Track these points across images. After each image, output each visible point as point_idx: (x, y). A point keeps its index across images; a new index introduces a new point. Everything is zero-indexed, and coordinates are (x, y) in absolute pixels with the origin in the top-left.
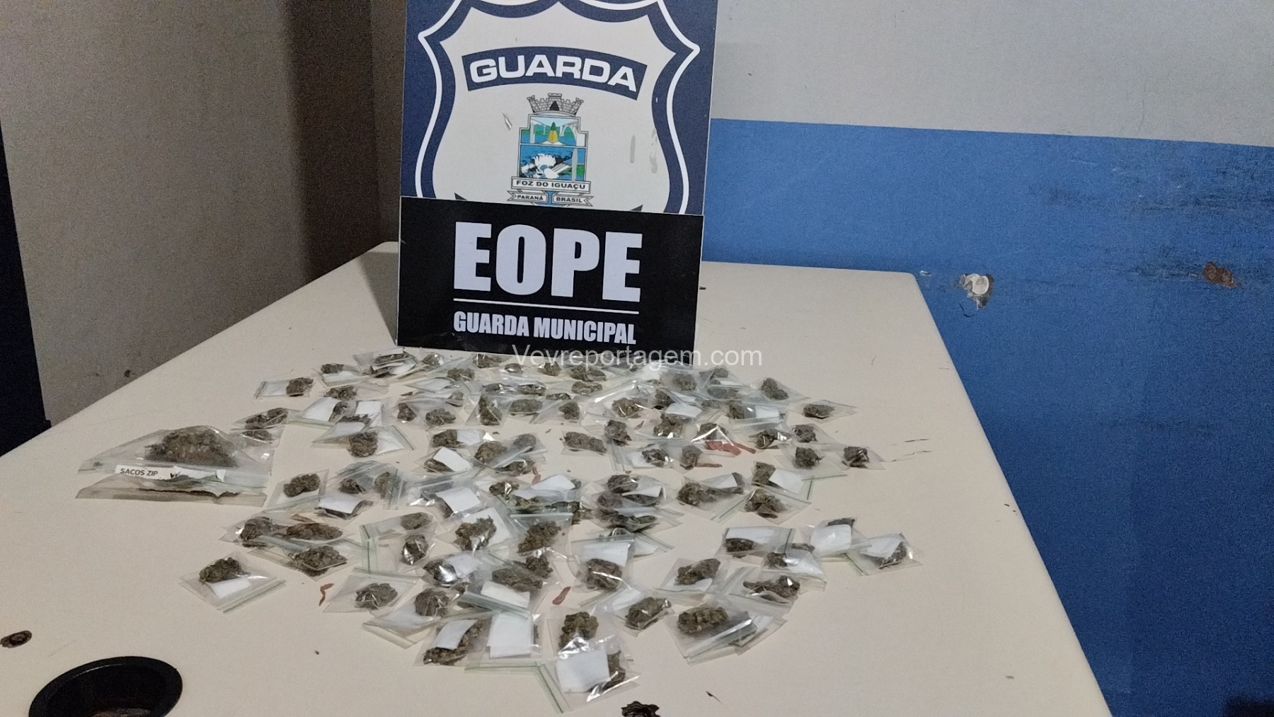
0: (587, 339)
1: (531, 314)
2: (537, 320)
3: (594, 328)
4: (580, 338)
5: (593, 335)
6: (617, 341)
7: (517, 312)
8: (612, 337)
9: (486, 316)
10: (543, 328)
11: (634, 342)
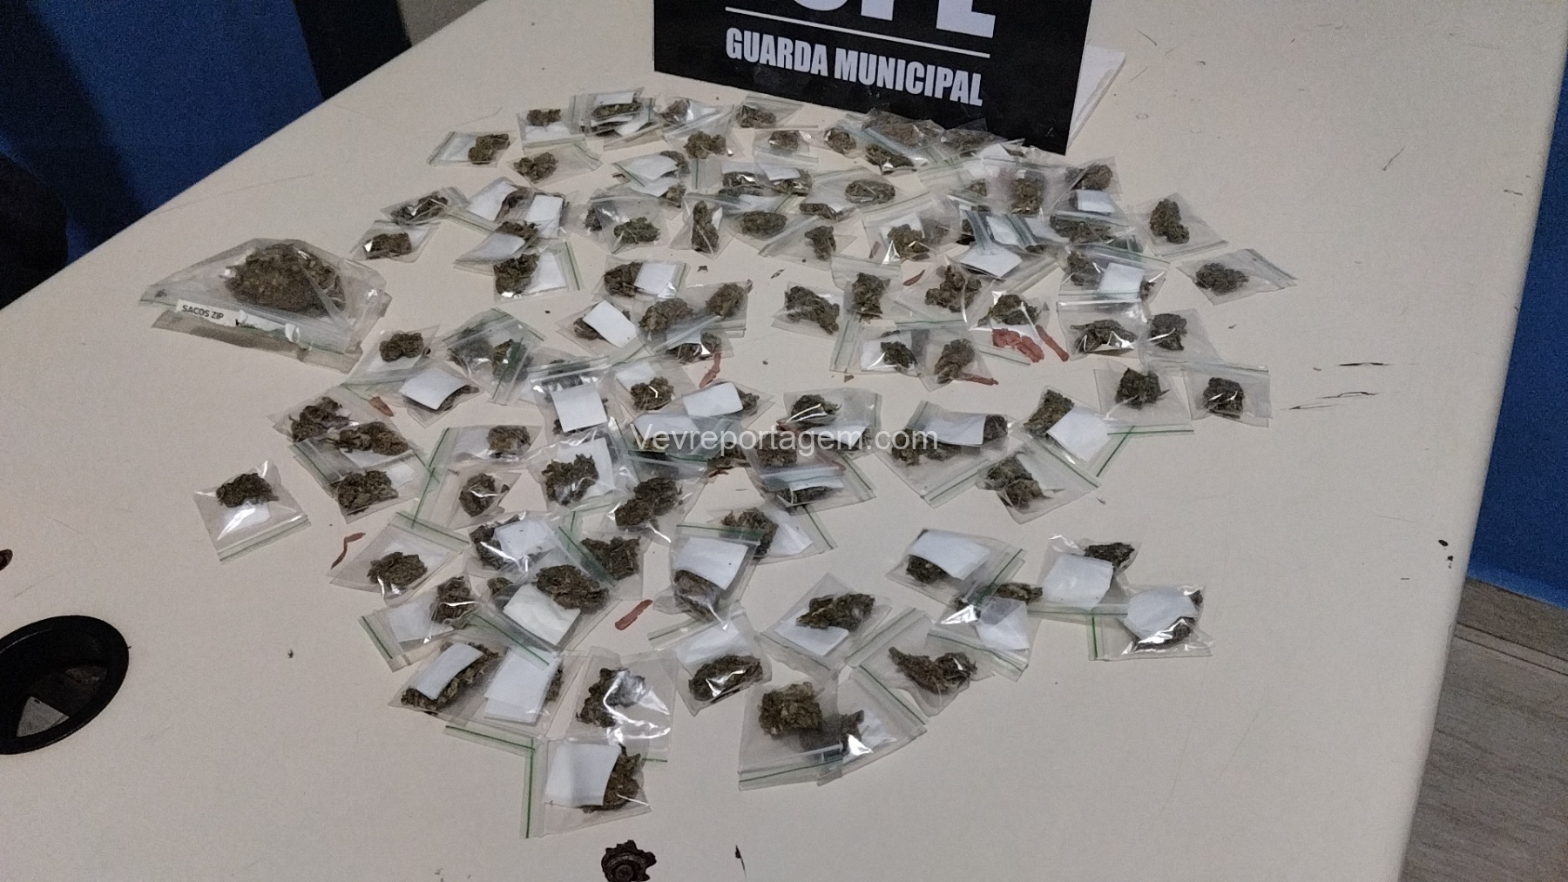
0: (910, 89)
1: (833, 43)
2: (840, 52)
3: (920, 74)
4: (899, 87)
5: (919, 85)
6: (953, 98)
7: (813, 37)
8: (947, 91)
9: (768, 39)
10: (848, 65)
11: (979, 103)
